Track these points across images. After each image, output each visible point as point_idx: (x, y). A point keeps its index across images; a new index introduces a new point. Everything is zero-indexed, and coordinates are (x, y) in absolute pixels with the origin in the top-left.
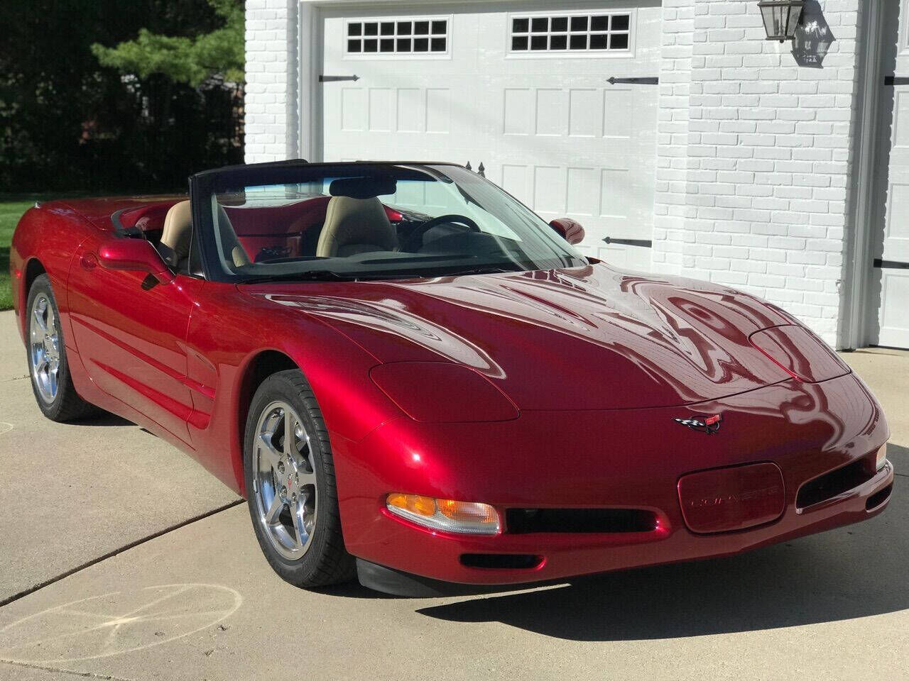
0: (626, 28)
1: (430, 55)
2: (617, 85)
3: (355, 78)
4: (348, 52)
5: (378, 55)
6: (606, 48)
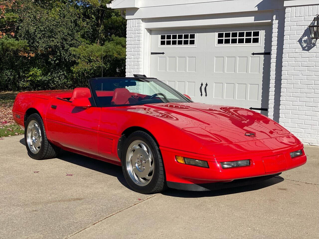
0: (258, 36)
1: (189, 46)
2: (255, 55)
3: (163, 53)
4: (161, 45)
5: (171, 46)
6: (251, 42)
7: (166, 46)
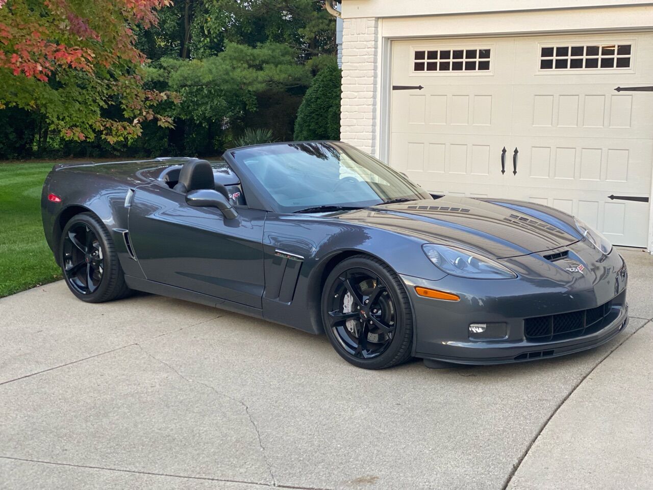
0: (629, 53)
1: (477, 73)
2: (621, 92)
3: (420, 88)
4: (415, 70)
5: (438, 73)
6: (613, 67)
7: (425, 73)
